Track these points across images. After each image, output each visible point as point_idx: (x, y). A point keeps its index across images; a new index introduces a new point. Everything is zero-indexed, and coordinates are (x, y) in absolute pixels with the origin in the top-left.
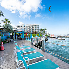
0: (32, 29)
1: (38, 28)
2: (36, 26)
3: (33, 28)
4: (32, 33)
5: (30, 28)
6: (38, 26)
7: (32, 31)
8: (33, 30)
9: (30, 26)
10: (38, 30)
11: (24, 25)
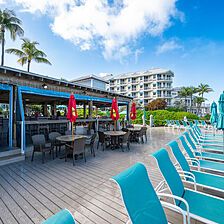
0: (143, 91)
1: (169, 84)
2: (159, 75)
3: (146, 85)
4: (143, 105)
5: (134, 87)
6: (170, 75)
7: (142, 98)
8: (146, 93)
9: (134, 79)
10: (169, 92)
11: (111, 78)
